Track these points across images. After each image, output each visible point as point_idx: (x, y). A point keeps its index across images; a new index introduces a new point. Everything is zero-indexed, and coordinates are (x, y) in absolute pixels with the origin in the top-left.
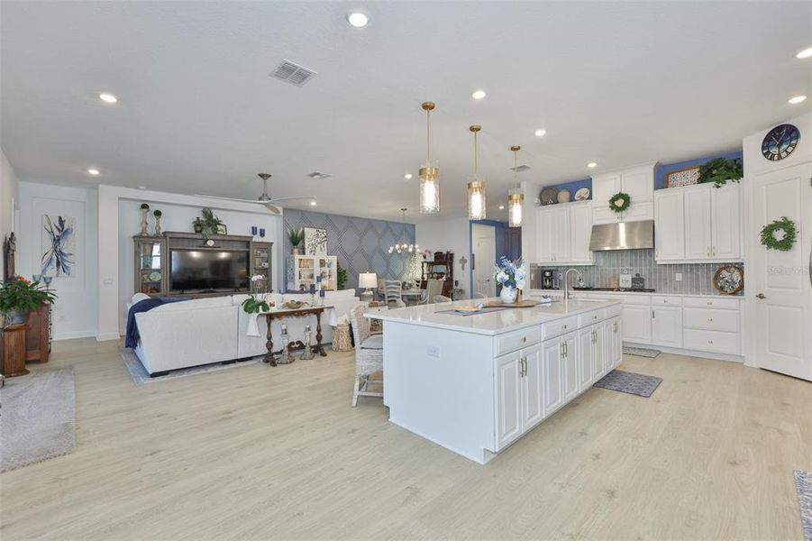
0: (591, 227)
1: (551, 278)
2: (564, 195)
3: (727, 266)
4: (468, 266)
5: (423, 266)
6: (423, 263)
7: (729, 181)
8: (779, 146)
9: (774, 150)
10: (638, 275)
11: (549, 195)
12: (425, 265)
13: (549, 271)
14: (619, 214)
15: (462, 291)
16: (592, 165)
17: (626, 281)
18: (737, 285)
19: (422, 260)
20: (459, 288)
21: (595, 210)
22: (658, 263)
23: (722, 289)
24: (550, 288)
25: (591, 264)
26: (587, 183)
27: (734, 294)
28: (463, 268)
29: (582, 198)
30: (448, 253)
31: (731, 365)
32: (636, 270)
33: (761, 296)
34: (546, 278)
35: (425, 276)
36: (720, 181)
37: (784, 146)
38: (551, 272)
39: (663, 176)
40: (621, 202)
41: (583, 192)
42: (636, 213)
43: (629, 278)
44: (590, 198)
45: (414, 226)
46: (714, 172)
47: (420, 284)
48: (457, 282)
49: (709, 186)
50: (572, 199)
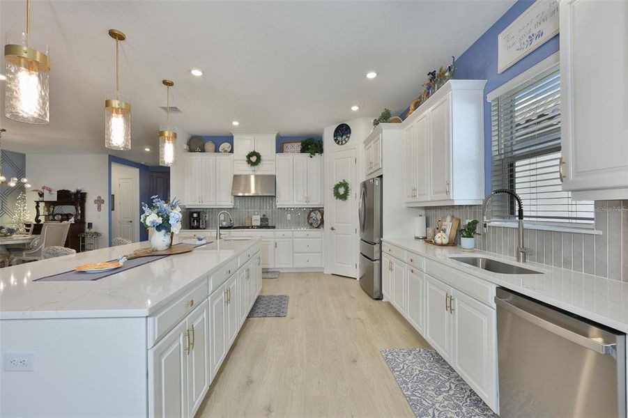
0: (232, 177)
1: (198, 219)
2: (210, 146)
3: (314, 210)
4: (105, 207)
5: (37, 207)
6: (38, 203)
7: (317, 154)
8: (342, 136)
9: (339, 138)
10: (264, 216)
11: (196, 144)
12: (42, 205)
13: (195, 212)
14: (253, 168)
15: (97, 234)
16: (236, 123)
17: (256, 220)
18: (319, 222)
19: (38, 198)
20: (93, 230)
21: (236, 163)
22: (278, 207)
23: (311, 224)
24: (198, 228)
25: (232, 207)
26: (230, 139)
27: (318, 227)
28: (99, 208)
29: (225, 151)
30: (78, 192)
31: (318, 274)
32: (263, 212)
33: (332, 229)
34: (194, 219)
35: (42, 219)
36: (313, 154)
37: (344, 137)
38: (198, 213)
39: (282, 144)
40: (254, 159)
41: (226, 146)
42: (264, 169)
43: (258, 218)
44: (232, 151)
45: (23, 156)
46: (309, 147)
47: (31, 229)
48: (90, 225)
49: (307, 155)
50: (217, 151)
